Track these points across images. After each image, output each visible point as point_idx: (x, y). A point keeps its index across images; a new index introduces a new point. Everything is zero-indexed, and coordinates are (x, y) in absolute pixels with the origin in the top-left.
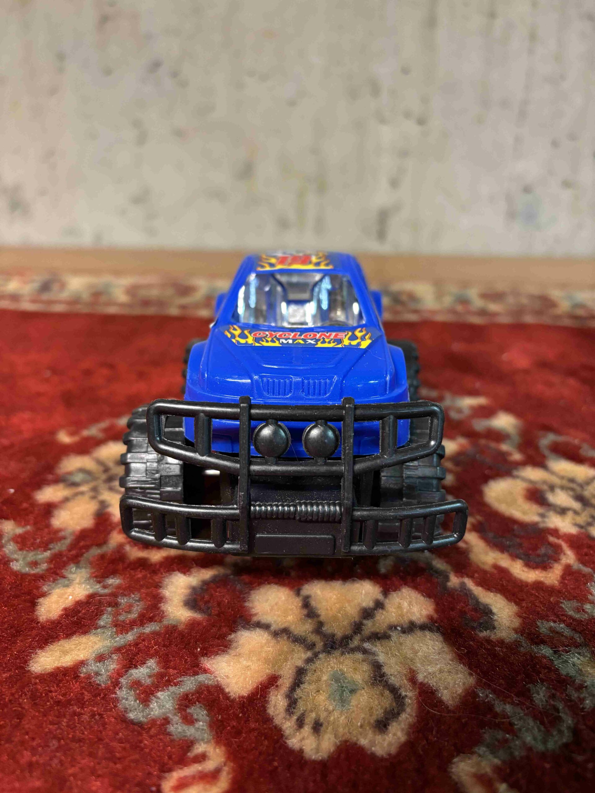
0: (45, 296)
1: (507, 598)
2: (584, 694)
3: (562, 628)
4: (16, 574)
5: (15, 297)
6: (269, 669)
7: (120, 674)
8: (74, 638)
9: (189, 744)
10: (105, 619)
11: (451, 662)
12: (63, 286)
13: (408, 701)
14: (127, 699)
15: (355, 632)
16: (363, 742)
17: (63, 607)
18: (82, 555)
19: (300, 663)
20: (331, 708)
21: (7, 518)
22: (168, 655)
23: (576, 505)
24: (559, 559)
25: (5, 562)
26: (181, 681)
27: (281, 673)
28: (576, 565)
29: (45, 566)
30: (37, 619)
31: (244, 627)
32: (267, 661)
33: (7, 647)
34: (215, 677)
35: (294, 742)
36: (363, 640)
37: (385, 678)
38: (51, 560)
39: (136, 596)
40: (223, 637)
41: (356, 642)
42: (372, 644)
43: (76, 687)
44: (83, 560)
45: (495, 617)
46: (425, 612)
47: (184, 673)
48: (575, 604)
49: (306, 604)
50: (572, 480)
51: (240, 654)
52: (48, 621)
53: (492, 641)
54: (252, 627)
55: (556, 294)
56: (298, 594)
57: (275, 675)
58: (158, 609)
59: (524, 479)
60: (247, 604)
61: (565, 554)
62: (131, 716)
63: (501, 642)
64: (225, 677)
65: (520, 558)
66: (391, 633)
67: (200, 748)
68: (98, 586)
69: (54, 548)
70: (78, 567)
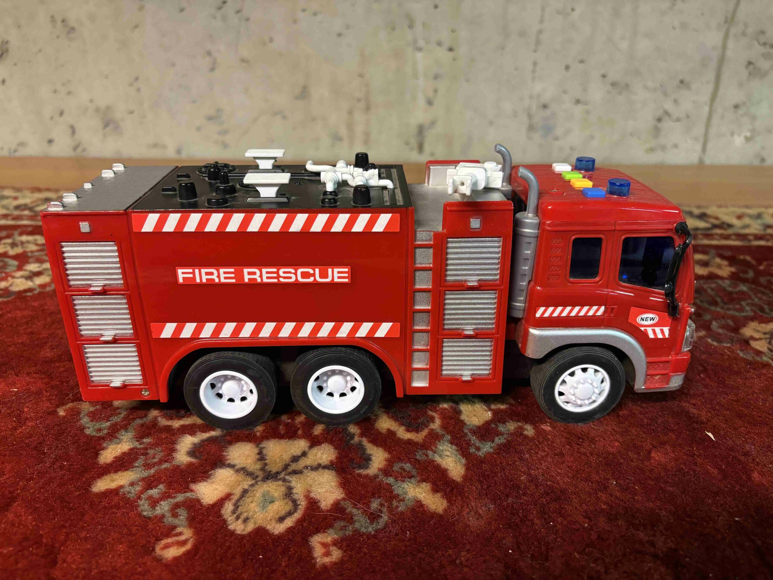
1: (385, 450)
2: (401, 504)
3: (408, 466)
4: (87, 436)
6: (228, 490)
7: (142, 492)
8: (119, 473)
9: (174, 527)
10: (139, 463)
11: (334, 487)
13: (300, 507)
14: (143, 505)
15: (283, 471)
16: (269, 527)
17: (114, 456)
18: (130, 424)
19: (246, 487)
20: (257, 511)
22: (171, 482)
24: (429, 426)
25: (82, 429)
26: (176, 496)
27: (234, 492)
28: (438, 430)
29: (106, 431)
30: (98, 462)
31: (221, 468)
32: (228, 485)
34: (197, 494)
35: (231, 527)
36: (286, 475)
37: (292, 495)
38: (110, 428)
39: (160, 449)
40: (206, 472)
41: (282, 475)
42: (291, 476)
43: (116, 499)
44: (130, 428)
45: (372, 462)
46: (329, 459)
47: (180, 492)
48: (424, 452)
49: (260, 453)
51: (214, 482)
52: (105, 464)
53: (361, 475)
54: (225, 467)
56: (257, 446)
57: (230, 493)
58: (172, 455)
60: (224, 453)
61: (434, 423)
62: (145, 513)
63: (367, 476)
64: (202, 494)
65: (405, 425)
66: (304, 471)
67: (179, 529)
68: (137, 443)
69: (113, 420)
70: (127, 432)
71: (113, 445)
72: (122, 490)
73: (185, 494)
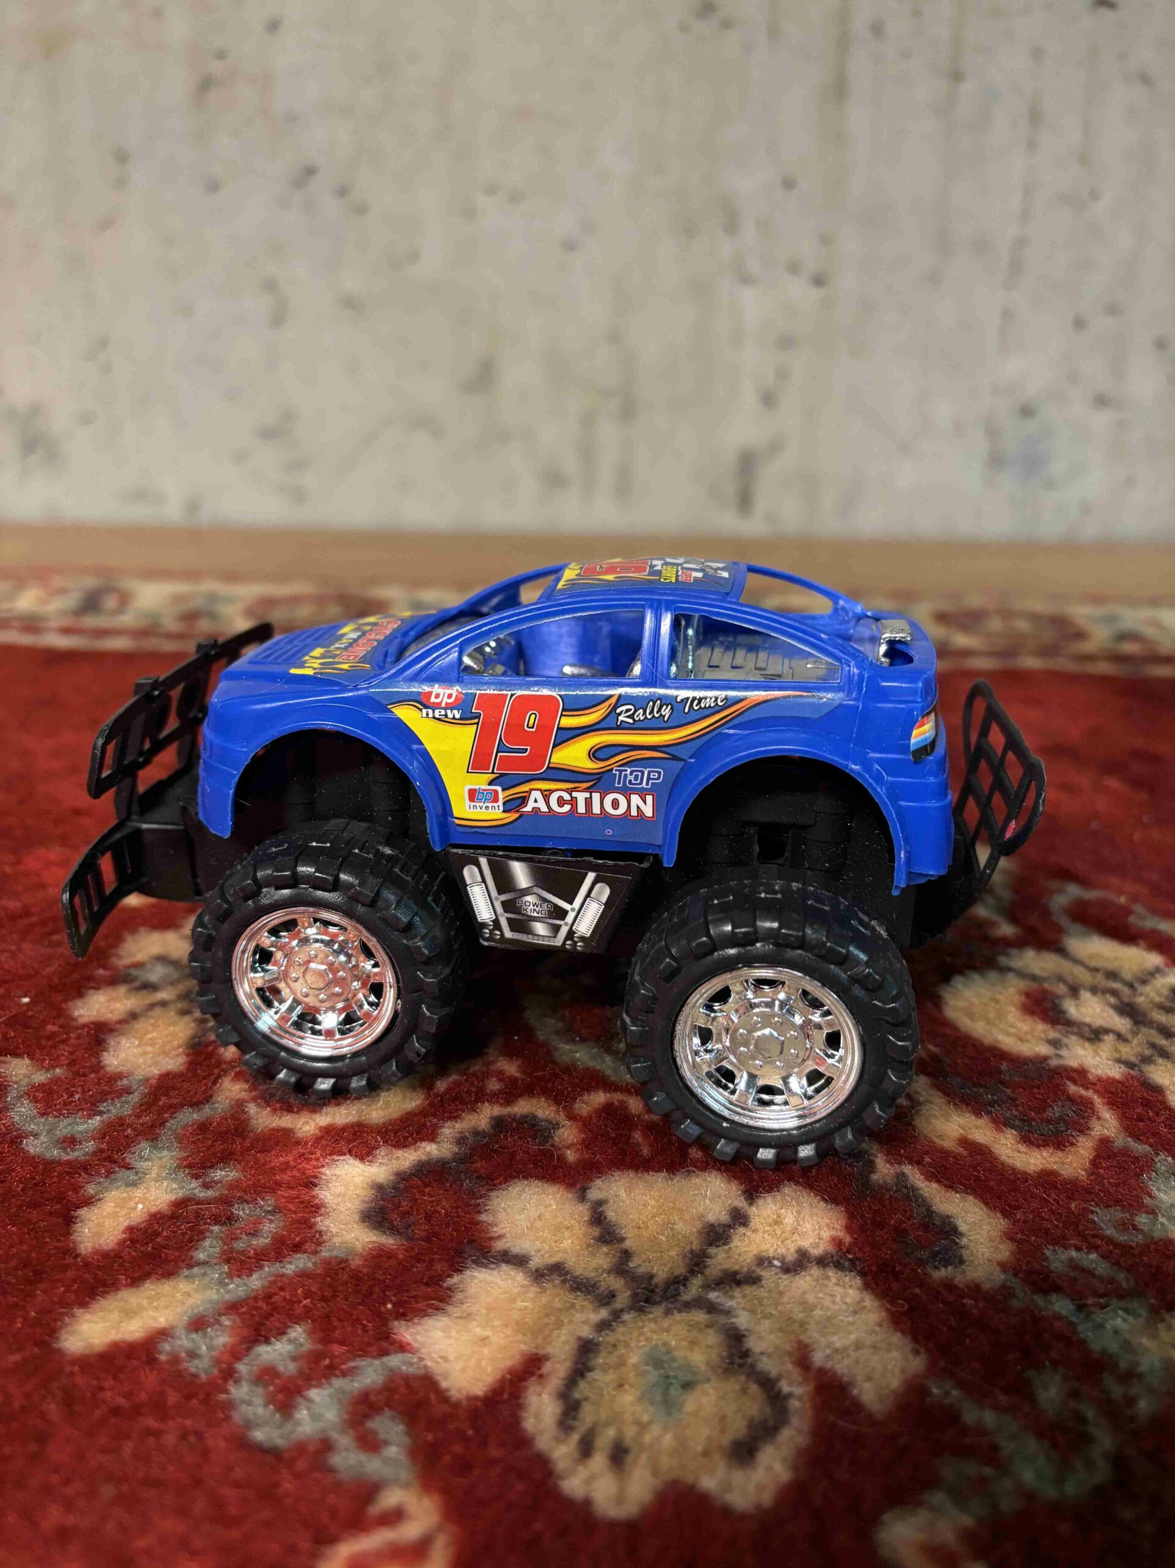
0: (91, 621)
1: (986, 1204)
2: (1135, 1389)
3: (1093, 1261)
4: (34, 1162)
5: (31, 624)
6: (525, 1343)
7: (236, 1353)
8: (147, 1285)
9: (370, 1490)
10: (208, 1249)
11: (877, 1329)
12: (125, 599)
13: (794, 1404)
14: (249, 1403)
15: (692, 1272)
16: (709, 1483)
17: (125, 1224)
18: (163, 1124)
19: (586, 1332)
20: (645, 1418)
21: (16, 1054)
22: (329, 1317)
23: (1121, 1024)
24: (1089, 1129)
25: (15, 1138)
26: (354, 1368)
27: (550, 1350)
28: (1121, 1140)
29: (90, 1146)
30: (75, 1249)
31: (478, 1263)
32: (520, 1326)
33: (16, 1305)
34: (422, 1359)
35: (574, 1485)
36: (707, 1287)
37: (750, 1361)
38: (102, 1134)
39: (268, 1202)
40: (436, 1281)
41: (694, 1287)
42: (725, 1294)
43: (150, 1379)
44: (166, 1135)
45: (964, 1241)
46: (826, 1234)
47: (363, 1351)
48: (1118, 1214)
49: (598, 1218)
50: (1112, 975)
51: (469, 1314)
52: (96, 1252)
53: (956, 1287)
54: (493, 1263)
55: (1081, 613)
56: (582, 1197)
57: (537, 1354)
58: (311, 1226)
59: (1021, 974)
60: (483, 1217)
61: (1099, 1118)
62: (258, 1435)
63: (975, 1289)
64: (440, 1360)
65: (1013, 1127)
66: (762, 1273)
67: (391, 1498)
68: (194, 1184)
69: (108, 1111)
70: (156, 1147)
71: (117, 1188)
72: (167, 1347)
73: (385, 1359)
